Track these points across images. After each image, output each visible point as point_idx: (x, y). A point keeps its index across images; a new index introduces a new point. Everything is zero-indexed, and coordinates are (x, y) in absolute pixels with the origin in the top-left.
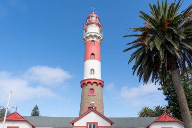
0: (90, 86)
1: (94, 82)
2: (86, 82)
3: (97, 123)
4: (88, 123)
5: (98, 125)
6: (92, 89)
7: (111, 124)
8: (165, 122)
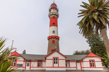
0: (53, 39)
1: (55, 38)
2: (51, 37)
3: (58, 58)
4: (53, 57)
5: (59, 59)
6: (54, 41)
7: (66, 58)
8: (91, 57)
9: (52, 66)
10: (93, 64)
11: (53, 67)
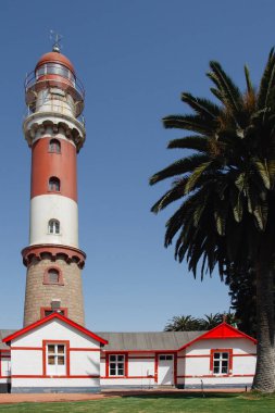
0: (47, 262)
1: (59, 255)
2: (38, 253)
3: (68, 342)
5: (72, 346)
6: (54, 270)
7: (102, 345)
8: (220, 338)
9: (41, 374)
10: (224, 363)
11: (44, 376)
